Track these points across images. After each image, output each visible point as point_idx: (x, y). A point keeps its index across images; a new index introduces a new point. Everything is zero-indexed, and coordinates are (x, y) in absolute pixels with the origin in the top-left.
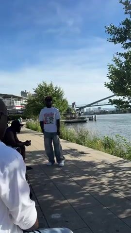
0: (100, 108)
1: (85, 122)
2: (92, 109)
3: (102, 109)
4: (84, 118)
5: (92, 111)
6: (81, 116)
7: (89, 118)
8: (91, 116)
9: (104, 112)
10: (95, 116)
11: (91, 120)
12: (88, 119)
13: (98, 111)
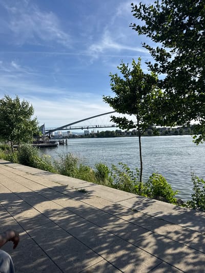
0: (69, 132)
1: (55, 146)
2: (61, 132)
3: (71, 133)
4: (54, 142)
5: (61, 135)
6: (51, 140)
7: (59, 141)
8: (62, 140)
9: (73, 137)
10: (67, 140)
11: (61, 144)
12: (58, 143)
13: (67, 135)
